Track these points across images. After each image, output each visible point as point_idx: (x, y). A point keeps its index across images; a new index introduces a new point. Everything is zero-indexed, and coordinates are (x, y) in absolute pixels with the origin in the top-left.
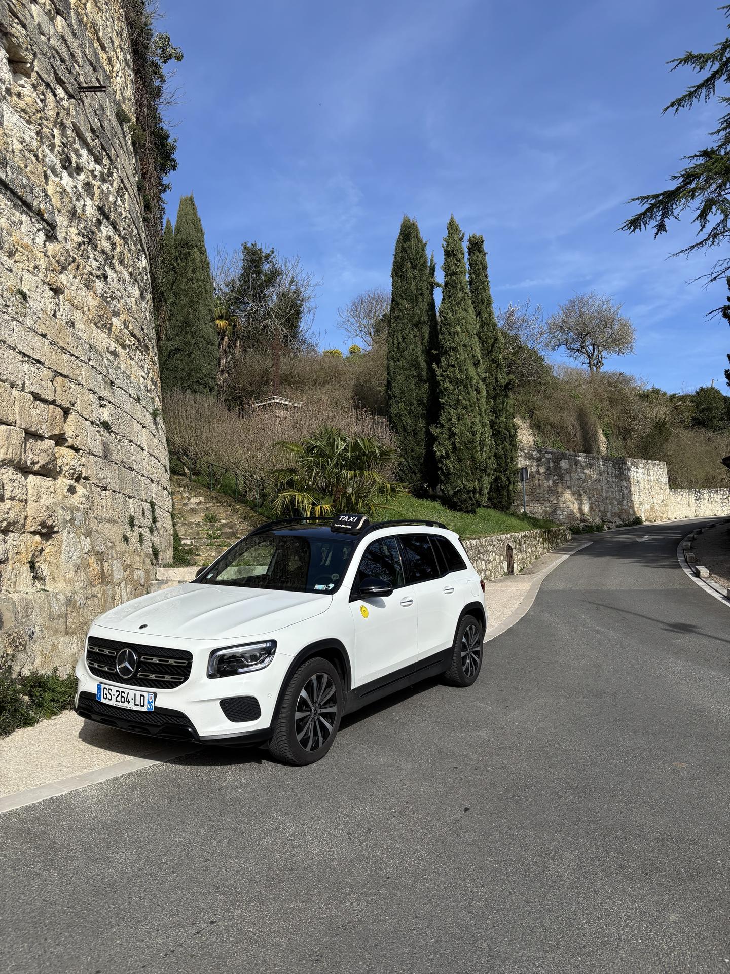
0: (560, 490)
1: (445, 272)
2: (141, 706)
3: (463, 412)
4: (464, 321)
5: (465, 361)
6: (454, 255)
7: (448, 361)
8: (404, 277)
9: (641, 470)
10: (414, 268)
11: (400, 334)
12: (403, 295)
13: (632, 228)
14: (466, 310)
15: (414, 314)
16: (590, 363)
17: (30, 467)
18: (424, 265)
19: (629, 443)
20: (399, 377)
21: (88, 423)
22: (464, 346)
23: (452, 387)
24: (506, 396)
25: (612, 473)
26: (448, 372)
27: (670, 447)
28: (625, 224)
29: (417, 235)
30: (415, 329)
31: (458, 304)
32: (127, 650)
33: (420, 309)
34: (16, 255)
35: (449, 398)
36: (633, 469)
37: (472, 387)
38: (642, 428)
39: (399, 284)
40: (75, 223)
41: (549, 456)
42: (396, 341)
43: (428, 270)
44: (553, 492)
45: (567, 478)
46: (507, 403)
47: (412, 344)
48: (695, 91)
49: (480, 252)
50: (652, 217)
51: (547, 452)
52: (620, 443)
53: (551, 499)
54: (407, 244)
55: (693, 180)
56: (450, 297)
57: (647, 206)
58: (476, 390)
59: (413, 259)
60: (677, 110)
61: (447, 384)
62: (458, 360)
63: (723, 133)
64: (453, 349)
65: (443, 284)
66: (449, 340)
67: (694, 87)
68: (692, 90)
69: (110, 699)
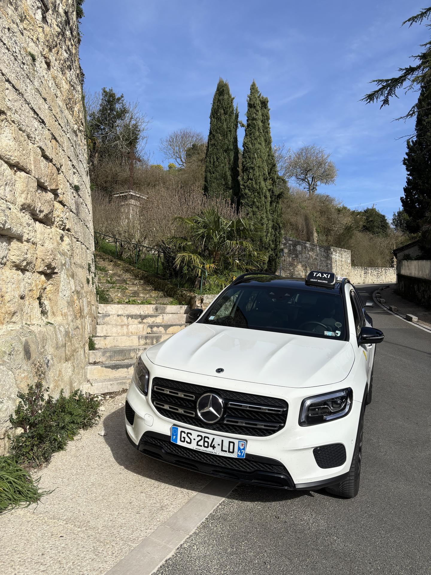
0: (295, 264)
1: (248, 117)
2: (229, 452)
3: (256, 210)
4: (259, 150)
5: (259, 177)
6: (255, 107)
7: (248, 176)
8: (219, 119)
9: (338, 254)
10: (225, 113)
11: (215, 156)
12: (218, 130)
13: (369, 100)
14: (260, 144)
15: (225, 144)
16: (309, 188)
17: (38, 214)
18: (232, 112)
19: (329, 238)
20: (213, 184)
21: (68, 184)
22: (259, 167)
23: (250, 193)
24: (278, 202)
25: (323, 255)
26: (248, 183)
27: (352, 241)
28: (365, 97)
29: (228, 92)
30: (225, 154)
31: (256, 139)
32: (211, 395)
33: (228, 140)
34: (24, 22)
35: (248, 200)
36: (334, 253)
37: (262, 194)
38: (338, 229)
39: (215, 123)
40: (54, 15)
41: (290, 242)
42: (212, 160)
43: (234, 117)
44: (291, 264)
45: (300, 256)
46: (278, 207)
47: (222, 163)
48: (425, 13)
49: (265, 108)
50: (382, 94)
51: (290, 240)
52: (324, 238)
53: (290, 269)
54: (221, 97)
55: (410, 73)
56: (251, 134)
57: (380, 86)
58: (265, 196)
59: (225, 107)
60: (411, 24)
61: (247, 191)
62: (255, 176)
63: (428, 46)
64: (252, 168)
65: (246, 125)
66: (249, 162)
67: (426, 9)
68: (424, 11)
69: (190, 443)
